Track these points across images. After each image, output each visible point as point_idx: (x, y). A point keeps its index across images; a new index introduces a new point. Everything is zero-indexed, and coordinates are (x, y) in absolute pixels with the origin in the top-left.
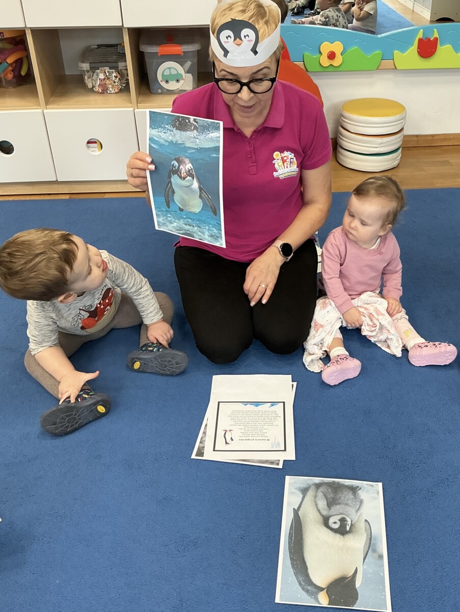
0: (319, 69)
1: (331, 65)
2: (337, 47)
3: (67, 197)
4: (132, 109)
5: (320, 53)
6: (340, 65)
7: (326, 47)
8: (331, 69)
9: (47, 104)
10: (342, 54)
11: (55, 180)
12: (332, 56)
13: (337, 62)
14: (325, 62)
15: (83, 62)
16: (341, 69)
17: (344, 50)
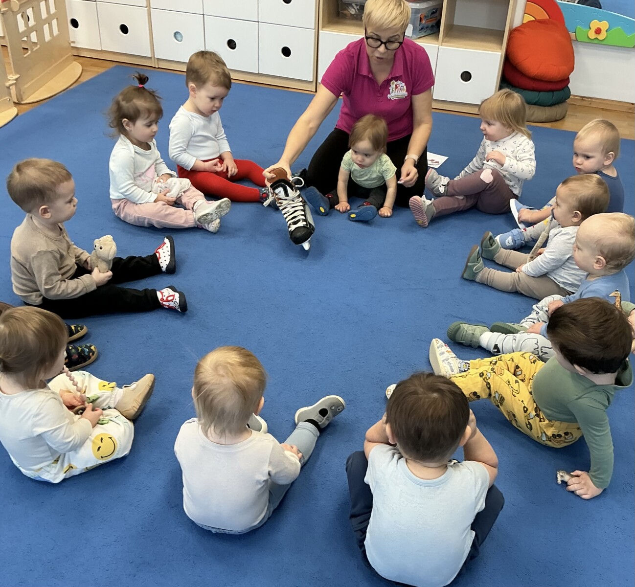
0: (587, 40)
1: (597, 38)
2: (604, 25)
5: (590, 28)
6: (604, 39)
7: (595, 24)
8: (596, 41)
10: (607, 31)
12: (598, 31)
13: (601, 37)
14: (592, 35)
16: (604, 43)
17: (609, 28)
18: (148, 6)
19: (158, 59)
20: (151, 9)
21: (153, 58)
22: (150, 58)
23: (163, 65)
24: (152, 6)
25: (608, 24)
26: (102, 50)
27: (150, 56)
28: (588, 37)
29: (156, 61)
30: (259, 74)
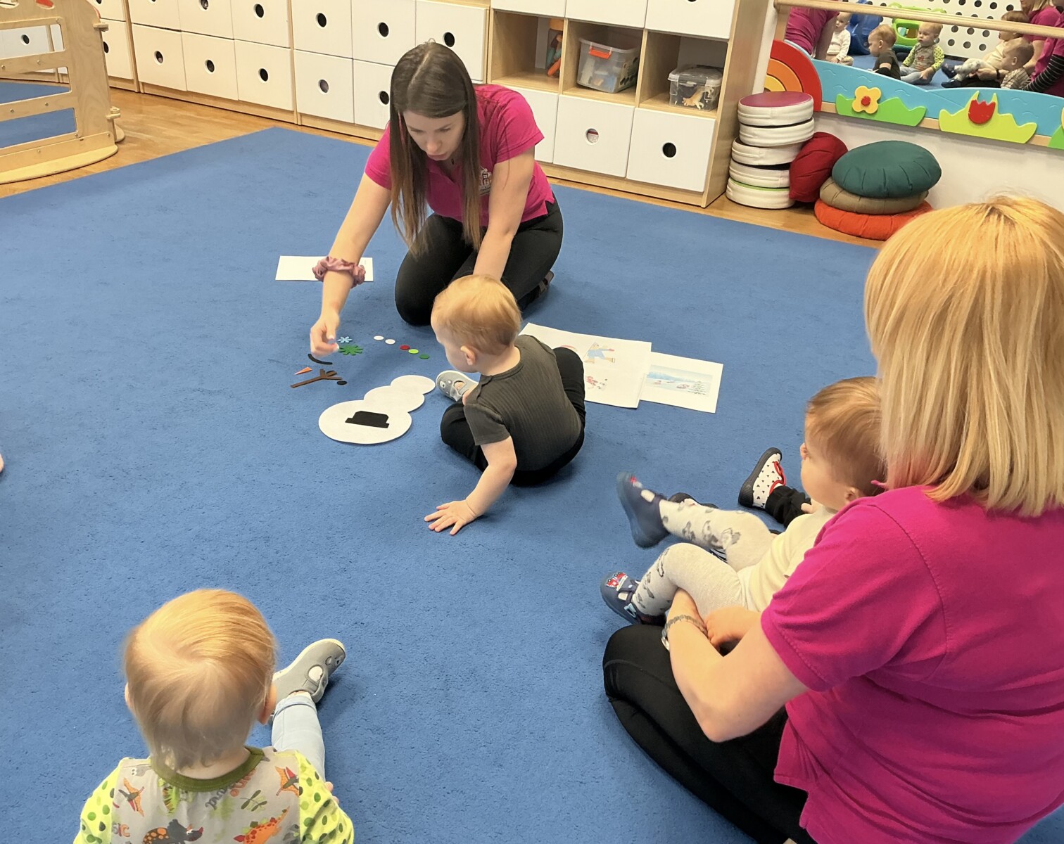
0: (851, 114)
1: (864, 111)
2: (874, 93)
5: (855, 97)
6: (876, 112)
7: (862, 91)
8: (863, 116)
10: (878, 101)
12: (866, 102)
13: (870, 110)
14: (858, 106)
16: (875, 118)
17: (882, 95)
18: (291, 47)
19: (302, 115)
20: (295, 51)
21: (295, 113)
22: (292, 112)
23: (306, 122)
24: (295, 47)
25: (880, 92)
26: (239, 101)
27: (291, 109)
28: (853, 110)
29: (299, 115)
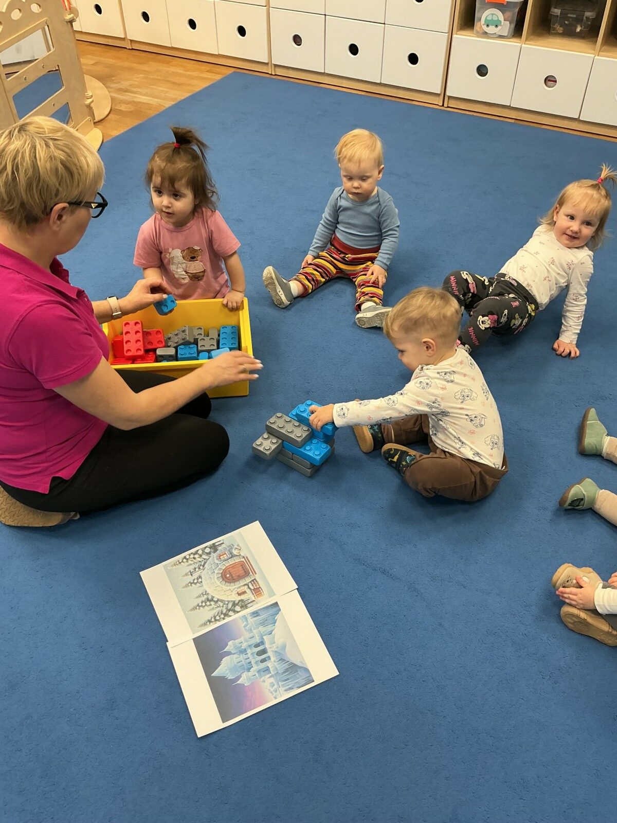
3: (513, 121)
4: (593, 56)
9: (526, 41)
11: (509, 105)
15: (555, 8)
18: (268, 5)
19: (276, 66)
20: (270, 8)
21: (270, 65)
22: (267, 64)
23: (280, 72)
24: (271, 6)
26: (219, 54)
29: (273, 66)
30: (380, 84)
